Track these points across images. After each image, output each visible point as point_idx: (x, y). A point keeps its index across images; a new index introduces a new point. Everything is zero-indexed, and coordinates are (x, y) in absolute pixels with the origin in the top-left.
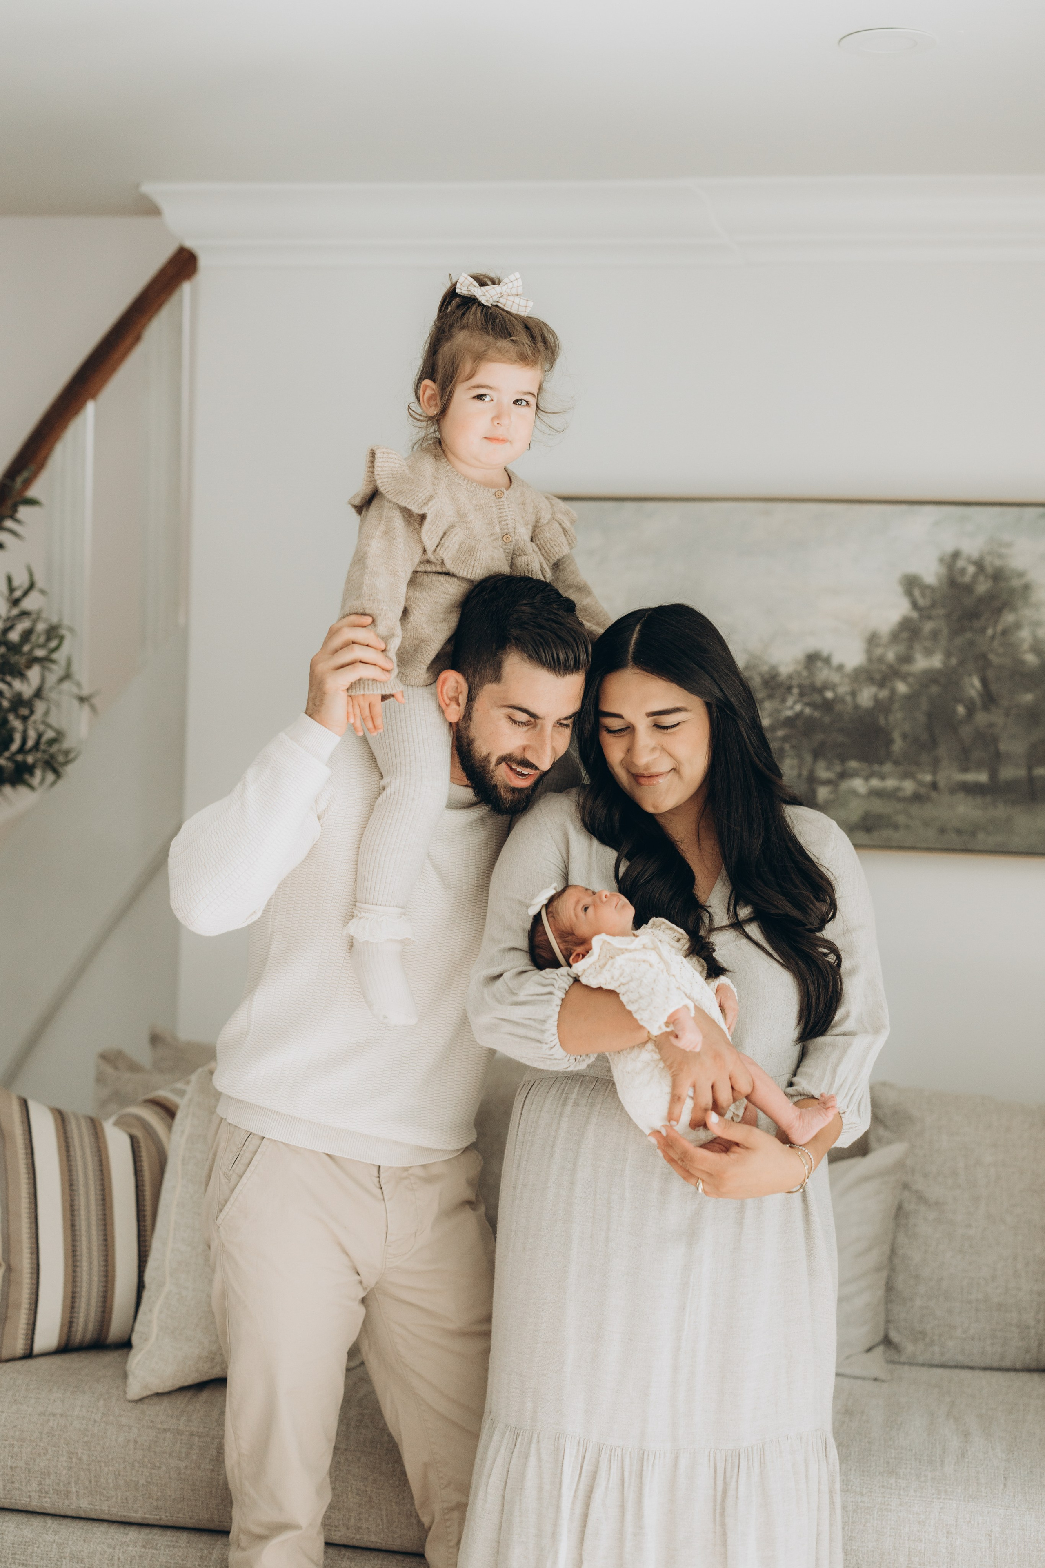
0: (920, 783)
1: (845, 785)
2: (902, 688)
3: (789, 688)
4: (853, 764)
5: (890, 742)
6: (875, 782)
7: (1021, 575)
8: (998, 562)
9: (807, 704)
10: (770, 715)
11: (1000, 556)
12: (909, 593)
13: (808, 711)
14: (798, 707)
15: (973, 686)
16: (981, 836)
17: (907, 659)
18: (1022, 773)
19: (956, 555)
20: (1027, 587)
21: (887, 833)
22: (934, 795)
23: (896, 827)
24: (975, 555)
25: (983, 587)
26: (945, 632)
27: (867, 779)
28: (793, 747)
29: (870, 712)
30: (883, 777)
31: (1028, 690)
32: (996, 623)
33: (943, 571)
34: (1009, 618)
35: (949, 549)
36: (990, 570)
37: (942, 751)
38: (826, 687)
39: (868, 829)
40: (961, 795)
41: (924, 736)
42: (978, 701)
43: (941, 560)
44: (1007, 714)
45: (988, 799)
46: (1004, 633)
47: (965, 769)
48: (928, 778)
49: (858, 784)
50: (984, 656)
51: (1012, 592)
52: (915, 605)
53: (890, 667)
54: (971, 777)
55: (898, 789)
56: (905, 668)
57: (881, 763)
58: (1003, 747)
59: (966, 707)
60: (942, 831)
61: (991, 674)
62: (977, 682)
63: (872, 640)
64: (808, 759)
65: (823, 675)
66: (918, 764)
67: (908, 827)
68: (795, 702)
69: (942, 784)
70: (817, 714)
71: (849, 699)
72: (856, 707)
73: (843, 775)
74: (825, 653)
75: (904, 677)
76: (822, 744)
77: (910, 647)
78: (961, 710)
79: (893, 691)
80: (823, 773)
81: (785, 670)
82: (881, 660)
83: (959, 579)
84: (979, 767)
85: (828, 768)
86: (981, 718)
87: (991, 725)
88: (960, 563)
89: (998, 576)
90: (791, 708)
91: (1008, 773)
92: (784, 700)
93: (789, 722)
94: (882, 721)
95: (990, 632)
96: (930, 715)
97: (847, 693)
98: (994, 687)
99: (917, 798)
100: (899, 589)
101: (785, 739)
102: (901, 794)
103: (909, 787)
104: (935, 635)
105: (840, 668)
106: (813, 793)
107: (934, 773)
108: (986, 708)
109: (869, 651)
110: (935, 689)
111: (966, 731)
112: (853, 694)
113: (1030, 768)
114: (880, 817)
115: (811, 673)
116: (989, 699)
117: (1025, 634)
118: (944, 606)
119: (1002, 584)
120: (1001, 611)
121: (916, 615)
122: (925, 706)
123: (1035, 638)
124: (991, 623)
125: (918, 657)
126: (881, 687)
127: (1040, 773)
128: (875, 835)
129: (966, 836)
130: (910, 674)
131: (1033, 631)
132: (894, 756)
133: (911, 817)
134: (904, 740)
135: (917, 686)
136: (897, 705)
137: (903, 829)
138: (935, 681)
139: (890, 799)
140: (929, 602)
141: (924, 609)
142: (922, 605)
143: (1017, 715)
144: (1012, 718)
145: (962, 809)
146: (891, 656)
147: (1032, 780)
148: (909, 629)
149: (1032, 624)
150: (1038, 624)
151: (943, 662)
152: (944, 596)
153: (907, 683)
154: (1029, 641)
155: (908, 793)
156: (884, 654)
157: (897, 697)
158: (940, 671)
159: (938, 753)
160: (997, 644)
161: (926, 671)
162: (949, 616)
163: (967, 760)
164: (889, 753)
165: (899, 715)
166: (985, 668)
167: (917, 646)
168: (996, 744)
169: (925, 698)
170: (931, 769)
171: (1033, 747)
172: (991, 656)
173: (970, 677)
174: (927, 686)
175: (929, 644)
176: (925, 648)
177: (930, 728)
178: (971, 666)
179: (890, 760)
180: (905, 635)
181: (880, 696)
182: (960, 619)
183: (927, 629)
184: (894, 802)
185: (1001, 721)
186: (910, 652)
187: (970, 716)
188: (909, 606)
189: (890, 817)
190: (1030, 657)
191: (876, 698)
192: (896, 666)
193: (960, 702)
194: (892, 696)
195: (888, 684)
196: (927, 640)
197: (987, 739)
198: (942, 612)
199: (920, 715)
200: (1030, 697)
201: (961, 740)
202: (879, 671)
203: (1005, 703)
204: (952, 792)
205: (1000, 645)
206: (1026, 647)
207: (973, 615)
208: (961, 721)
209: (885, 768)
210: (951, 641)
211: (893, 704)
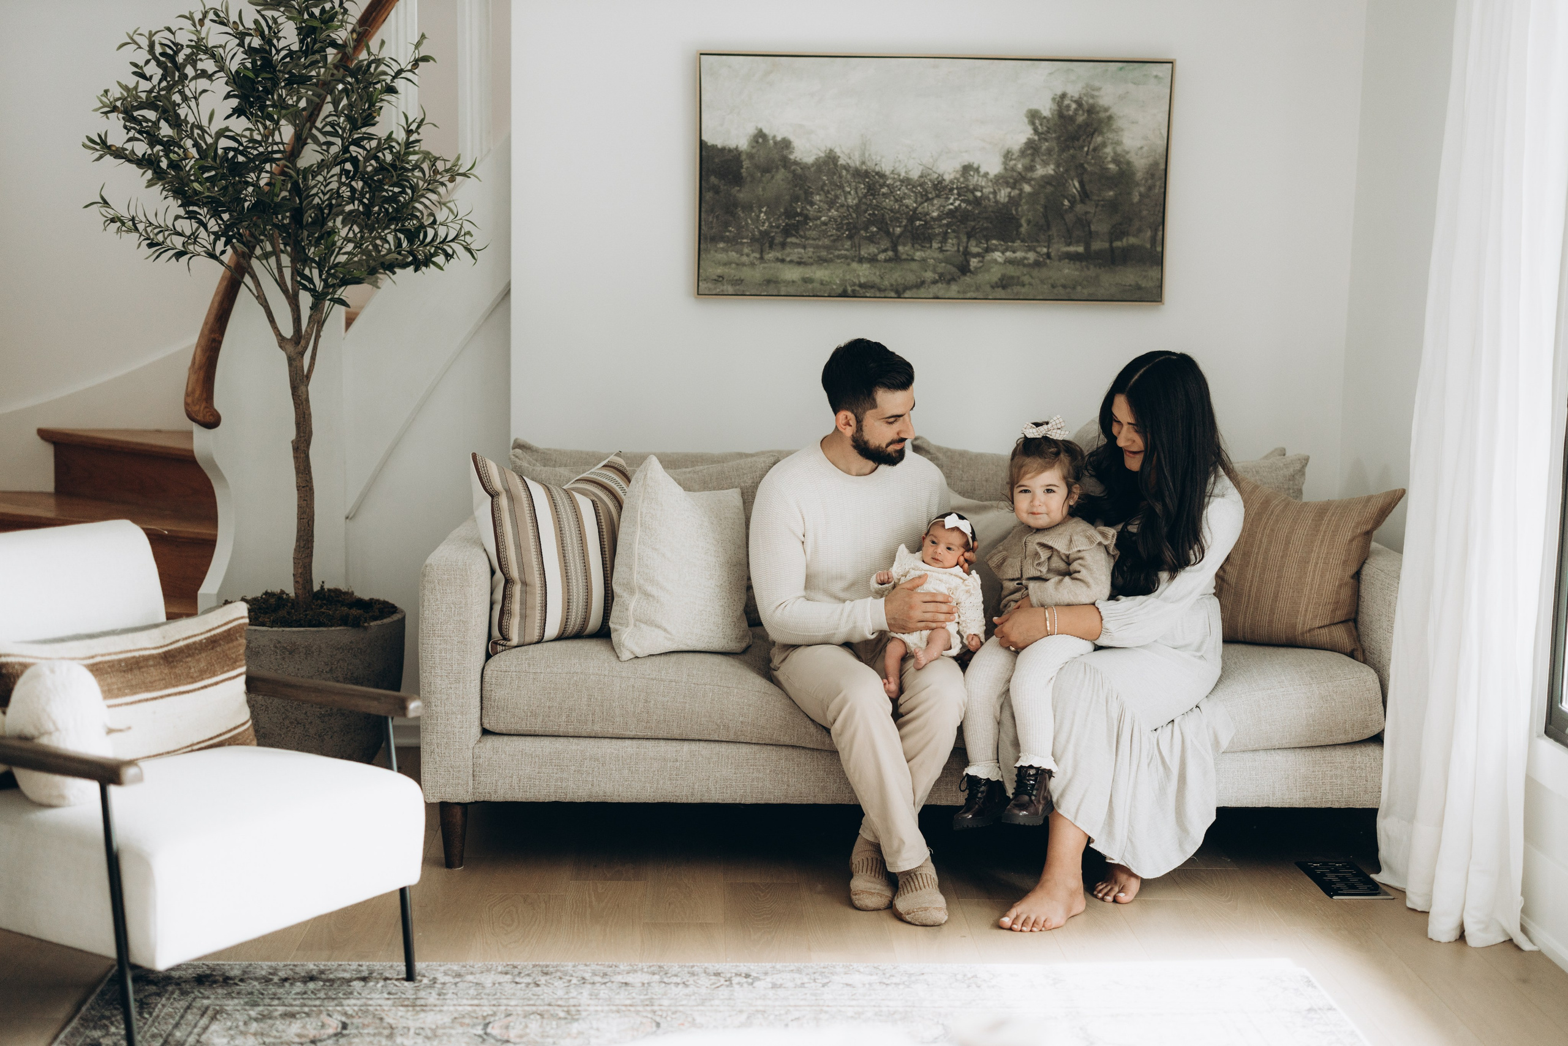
0: (1039, 254)
1: (988, 257)
2: (1027, 188)
3: (951, 190)
4: (994, 242)
5: (1021, 226)
6: (1008, 254)
7: (1106, 110)
8: (1091, 101)
9: (962, 201)
10: (938, 209)
11: (1093, 97)
12: (1032, 123)
13: (963, 205)
14: (957, 203)
15: (1074, 187)
16: (1079, 288)
17: (1031, 168)
18: (1107, 245)
19: (1063, 96)
20: (1110, 118)
21: (1017, 289)
22: (1048, 261)
23: (1023, 285)
24: (1076, 96)
25: (1081, 118)
26: (1056, 149)
27: (1003, 253)
28: (954, 231)
29: (1005, 205)
30: (1014, 252)
31: (1111, 189)
32: (1090, 143)
33: (1055, 107)
34: (1099, 139)
35: (1059, 93)
36: (1086, 107)
37: (1054, 231)
38: (975, 189)
39: (1004, 287)
40: (1067, 261)
41: (1042, 222)
42: (1078, 197)
43: (1054, 99)
44: (1097, 206)
45: (1084, 264)
46: (1095, 150)
47: (1069, 245)
48: (1045, 250)
49: (997, 256)
50: (1082, 165)
51: (1100, 121)
52: (1036, 130)
53: (1020, 173)
54: (1072, 249)
55: (1025, 258)
56: (1029, 175)
57: (1013, 242)
58: (1093, 228)
59: (1069, 201)
60: (1053, 286)
61: (1086, 178)
62: (1077, 184)
63: (1007, 155)
64: (965, 239)
65: (975, 180)
66: (1038, 241)
67: (1030, 284)
68: (955, 200)
69: (1053, 254)
70: (970, 208)
71: (991, 196)
72: (997, 202)
73: (988, 250)
74: (975, 166)
75: (1028, 181)
76: (973, 228)
77: (1033, 161)
78: (1066, 203)
79: (1021, 190)
80: (975, 250)
81: (948, 177)
82: (1013, 169)
83: (1065, 113)
84: (1078, 242)
85: (977, 246)
86: (1080, 208)
87: (1087, 213)
88: (1066, 102)
89: (1091, 110)
90: (952, 204)
91: (1097, 245)
92: (948, 199)
93: (951, 213)
94: (1014, 212)
95: (1086, 149)
96: (1045, 207)
97: (990, 193)
98: (1087, 187)
99: (1037, 264)
100: (1026, 120)
101: (948, 225)
102: (1026, 262)
103: (1031, 256)
104: (1049, 151)
105: (986, 174)
106: (968, 262)
107: (1048, 247)
108: (1082, 202)
109: (1005, 163)
110: (1049, 189)
111: (1070, 218)
112: (995, 193)
113: (1111, 243)
114: (1012, 278)
115: (967, 180)
116: (1085, 195)
117: (1108, 150)
118: (1055, 132)
119: (1093, 116)
120: (1092, 134)
121: (1036, 138)
122: (1042, 201)
123: (1115, 153)
124: (1087, 143)
125: (1038, 167)
126: (1013, 188)
127: (1117, 244)
128: (1009, 290)
129: (1068, 290)
130: (1033, 179)
131: (1114, 148)
132: (1022, 236)
133: (1032, 277)
134: (1028, 225)
135: (1037, 187)
136: (1024, 201)
137: (1027, 287)
138: (1049, 183)
139: (1018, 265)
140: (1045, 128)
141: (1042, 133)
142: (1040, 131)
143: (1103, 206)
144: (1100, 208)
145: (1066, 271)
146: (1020, 166)
147: (1112, 249)
148: (1032, 147)
149: (1112, 143)
150: (1118, 143)
151: (1054, 170)
152: (1055, 125)
153: (1030, 185)
154: (1112, 154)
155: (1031, 261)
156: (1015, 165)
157: (1023, 195)
158: (1052, 176)
159: (1050, 233)
160: (1090, 157)
161: (1043, 177)
162: (1058, 138)
163: (1070, 238)
164: (1018, 234)
165: (1025, 207)
166: (1083, 174)
167: (1037, 159)
168: (1089, 227)
169: (1042, 195)
170: (1046, 244)
171: (1113, 227)
172: (1086, 165)
173: (1072, 180)
174: (1043, 187)
175: (1045, 158)
176: (1043, 160)
177: (1045, 216)
178: (1072, 173)
179: (1019, 239)
180: (1029, 152)
181: (1012, 194)
182: (1066, 140)
183: (1044, 147)
184: (1021, 267)
185: (1092, 210)
186: (1032, 164)
187: (1072, 207)
188: (1032, 132)
189: (1018, 278)
190: (1112, 166)
191: (1009, 196)
192: (1023, 173)
193: (1065, 197)
194: (1020, 195)
195: (1018, 186)
196: (1044, 155)
197: (1083, 223)
198: (1054, 135)
199: (1039, 207)
200: (1111, 193)
201: (1066, 224)
202: (1011, 177)
203: (1095, 198)
204: (1060, 260)
205: (1092, 158)
206: (1109, 159)
207: (1074, 138)
208: (1066, 211)
209: (1015, 245)
210: (1059, 155)
211: (1021, 200)
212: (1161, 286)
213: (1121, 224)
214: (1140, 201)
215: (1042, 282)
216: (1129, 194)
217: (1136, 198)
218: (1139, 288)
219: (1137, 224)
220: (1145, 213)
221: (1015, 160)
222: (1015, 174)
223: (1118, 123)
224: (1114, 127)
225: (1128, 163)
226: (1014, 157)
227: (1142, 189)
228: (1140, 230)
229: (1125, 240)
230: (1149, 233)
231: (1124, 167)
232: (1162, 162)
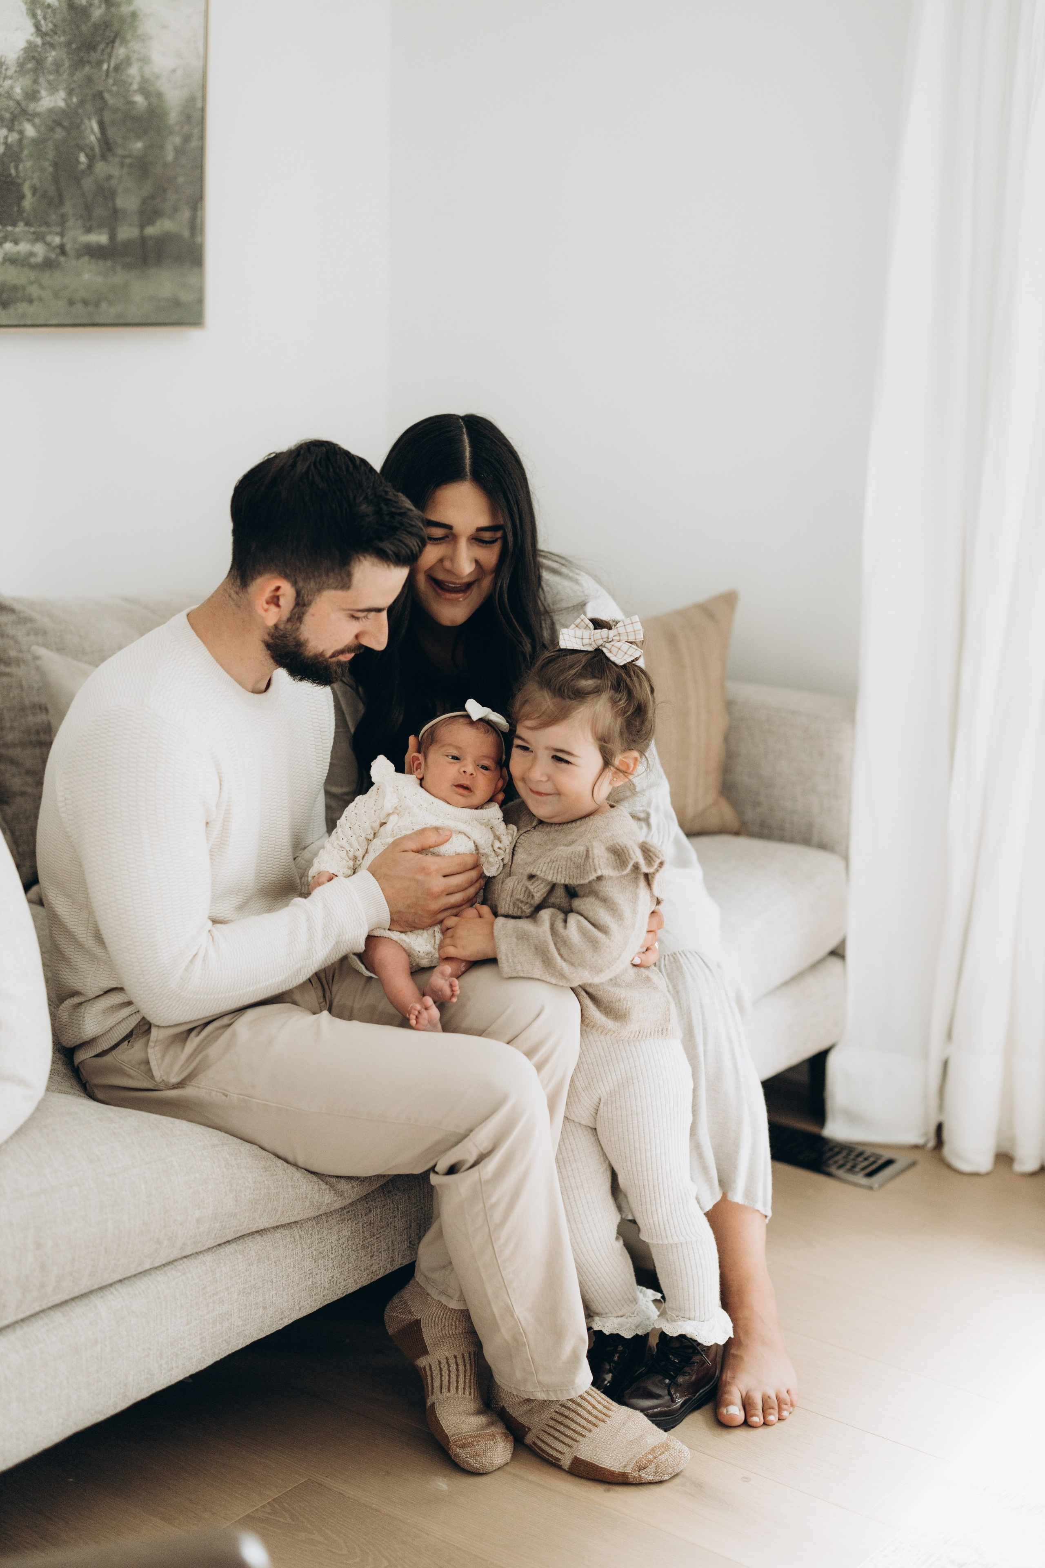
0: (48, 244)
2: (30, 131)
5: (22, 197)
6: (8, 247)
12: (34, 15)
15: (92, 131)
16: (104, 305)
17: (33, 96)
18: (135, 232)
21: (22, 307)
22: (62, 259)
23: (31, 301)
25: (95, 13)
26: (67, 64)
29: (2, 160)
30: (16, 243)
31: (139, 137)
32: (110, 56)
34: (122, 51)
37: (68, 207)
40: (86, 258)
41: (52, 191)
42: (97, 150)
44: (122, 165)
45: (109, 263)
46: (117, 69)
47: (89, 230)
48: (57, 240)
50: (99, 96)
51: (122, 20)
52: (37, 27)
53: (18, 103)
54: (93, 238)
55: (32, 254)
56: (32, 107)
57: (14, 225)
58: (120, 202)
59: (87, 156)
60: (71, 303)
61: (107, 116)
62: (95, 126)
66: (47, 224)
67: (40, 299)
69: (68, 247)
75: (31, 117)
77: (36, 82)
78: (83, 158)
79: (21, 132)
84: (100, 226)
86: (101, 168)
87: (109, 177)
91: (127, 232)
94: (13, 172)
95: (105, 66)
96: (56, 165)
98: (110, 132)
99: (48, 265)
102: (33, 260)
103: (40, 250)
104: (58, 65)
107: (62, 235)
108: (104, 158)
110: (60, 133)
111: (88, 184)
113: (142, 227)
114: (15, 288)
116: (107, 146)
117: (133, 71)
118: (64, 33)
119: (113, 10)
120: (113, 41)
121: (39, 41)
122: (51, 155)
123: (142, 76)
124: (106, 57)
125: (43, 93)
126: (11, 129)
127: (150, 231)
128: (11, 310)
129: (91, 309)
130: (36, 114)
131: (141, 68)
132: (25, 215)
133: (42, 287)
134: (34, 194)
135: (43, 129)
136: (26, 152)
137: (36, 303)
138: (59, 124)
139: (23, 266)
140: (50, 26)
141: (46, 34)
142: (44, 29)
143: (131, 165)
144: (125, 170)
145: (86, 276)
146: (18, 90)
147: (143, 240)
148: (33, 58)
149: (139, 60)
150: (145, 60)
151: (64, 100)
152: (64, 20)
153: (34, 125)
154: (138, 79)
155: (39, 259)
156: (12, 88)
157: (25, 142)
158: (63, 111)
159: (63, 210)
160: (111, 81)
161: (51, 111)
162: (69, 44)
163: (90, 218)
164: (21, 211)
165: (29, 164)
166: (102, 109)
167: (42, 80)
168: (113, 200)
169: (50, 143)
170: (58, 229)
171: (145, 201)
172: (106, 96)
173: (90, 119)
174: (52, 130)
175: (51, 77)
176: (49, 82)
177: (56, 181)
178: (89, 107)
179: (22, 219)
180: (30, 65)
181: (10, 140)
182: (79, 49)
183: (50, 59)
184: (26, 269)
185: (116, 172)
186: (36, 87)
187: (90, 166)
188: (32, 30)
189: (24, 288)
190: (138, 99)
191: (6, 143)
192: (23, 104)
193: (82, 149)
194: (20, 141)
195: (17, 128)
196: (50, 73)
197: (106, 193)
198: (62, 39)
199: (46, 164)
200: (139, 145)
201: (83, 195)
202: (7, 109)
203: (119, 151)
204: (78, 256)
205: (114, 84)
206: (135, 86)
207: (90, 46)
208: (83, 171)
209: (17, 230)
210: (72, 75)
211: (22, 151)
212: (200, 301)
213: (152, 197)
214: (176, 158)
215: (56, 296)
216: (162, 147)
217: (170, 156)
218: (177, 303)
219: (171, 196)
220: (181, 180)
221: (11, 78)
222: (12, 104)
223: (146, 26)
224: (140, 32)
225: (159, 95)
226: (9, 73)
227: (177, 140)
228: (176, 209)
229: (158, 223)
230: (186, 214)
231: (154, 100)
232: (199, 95)
